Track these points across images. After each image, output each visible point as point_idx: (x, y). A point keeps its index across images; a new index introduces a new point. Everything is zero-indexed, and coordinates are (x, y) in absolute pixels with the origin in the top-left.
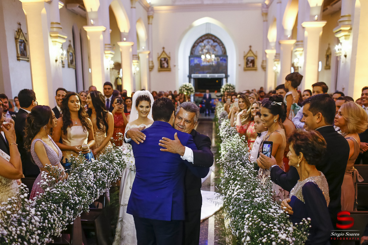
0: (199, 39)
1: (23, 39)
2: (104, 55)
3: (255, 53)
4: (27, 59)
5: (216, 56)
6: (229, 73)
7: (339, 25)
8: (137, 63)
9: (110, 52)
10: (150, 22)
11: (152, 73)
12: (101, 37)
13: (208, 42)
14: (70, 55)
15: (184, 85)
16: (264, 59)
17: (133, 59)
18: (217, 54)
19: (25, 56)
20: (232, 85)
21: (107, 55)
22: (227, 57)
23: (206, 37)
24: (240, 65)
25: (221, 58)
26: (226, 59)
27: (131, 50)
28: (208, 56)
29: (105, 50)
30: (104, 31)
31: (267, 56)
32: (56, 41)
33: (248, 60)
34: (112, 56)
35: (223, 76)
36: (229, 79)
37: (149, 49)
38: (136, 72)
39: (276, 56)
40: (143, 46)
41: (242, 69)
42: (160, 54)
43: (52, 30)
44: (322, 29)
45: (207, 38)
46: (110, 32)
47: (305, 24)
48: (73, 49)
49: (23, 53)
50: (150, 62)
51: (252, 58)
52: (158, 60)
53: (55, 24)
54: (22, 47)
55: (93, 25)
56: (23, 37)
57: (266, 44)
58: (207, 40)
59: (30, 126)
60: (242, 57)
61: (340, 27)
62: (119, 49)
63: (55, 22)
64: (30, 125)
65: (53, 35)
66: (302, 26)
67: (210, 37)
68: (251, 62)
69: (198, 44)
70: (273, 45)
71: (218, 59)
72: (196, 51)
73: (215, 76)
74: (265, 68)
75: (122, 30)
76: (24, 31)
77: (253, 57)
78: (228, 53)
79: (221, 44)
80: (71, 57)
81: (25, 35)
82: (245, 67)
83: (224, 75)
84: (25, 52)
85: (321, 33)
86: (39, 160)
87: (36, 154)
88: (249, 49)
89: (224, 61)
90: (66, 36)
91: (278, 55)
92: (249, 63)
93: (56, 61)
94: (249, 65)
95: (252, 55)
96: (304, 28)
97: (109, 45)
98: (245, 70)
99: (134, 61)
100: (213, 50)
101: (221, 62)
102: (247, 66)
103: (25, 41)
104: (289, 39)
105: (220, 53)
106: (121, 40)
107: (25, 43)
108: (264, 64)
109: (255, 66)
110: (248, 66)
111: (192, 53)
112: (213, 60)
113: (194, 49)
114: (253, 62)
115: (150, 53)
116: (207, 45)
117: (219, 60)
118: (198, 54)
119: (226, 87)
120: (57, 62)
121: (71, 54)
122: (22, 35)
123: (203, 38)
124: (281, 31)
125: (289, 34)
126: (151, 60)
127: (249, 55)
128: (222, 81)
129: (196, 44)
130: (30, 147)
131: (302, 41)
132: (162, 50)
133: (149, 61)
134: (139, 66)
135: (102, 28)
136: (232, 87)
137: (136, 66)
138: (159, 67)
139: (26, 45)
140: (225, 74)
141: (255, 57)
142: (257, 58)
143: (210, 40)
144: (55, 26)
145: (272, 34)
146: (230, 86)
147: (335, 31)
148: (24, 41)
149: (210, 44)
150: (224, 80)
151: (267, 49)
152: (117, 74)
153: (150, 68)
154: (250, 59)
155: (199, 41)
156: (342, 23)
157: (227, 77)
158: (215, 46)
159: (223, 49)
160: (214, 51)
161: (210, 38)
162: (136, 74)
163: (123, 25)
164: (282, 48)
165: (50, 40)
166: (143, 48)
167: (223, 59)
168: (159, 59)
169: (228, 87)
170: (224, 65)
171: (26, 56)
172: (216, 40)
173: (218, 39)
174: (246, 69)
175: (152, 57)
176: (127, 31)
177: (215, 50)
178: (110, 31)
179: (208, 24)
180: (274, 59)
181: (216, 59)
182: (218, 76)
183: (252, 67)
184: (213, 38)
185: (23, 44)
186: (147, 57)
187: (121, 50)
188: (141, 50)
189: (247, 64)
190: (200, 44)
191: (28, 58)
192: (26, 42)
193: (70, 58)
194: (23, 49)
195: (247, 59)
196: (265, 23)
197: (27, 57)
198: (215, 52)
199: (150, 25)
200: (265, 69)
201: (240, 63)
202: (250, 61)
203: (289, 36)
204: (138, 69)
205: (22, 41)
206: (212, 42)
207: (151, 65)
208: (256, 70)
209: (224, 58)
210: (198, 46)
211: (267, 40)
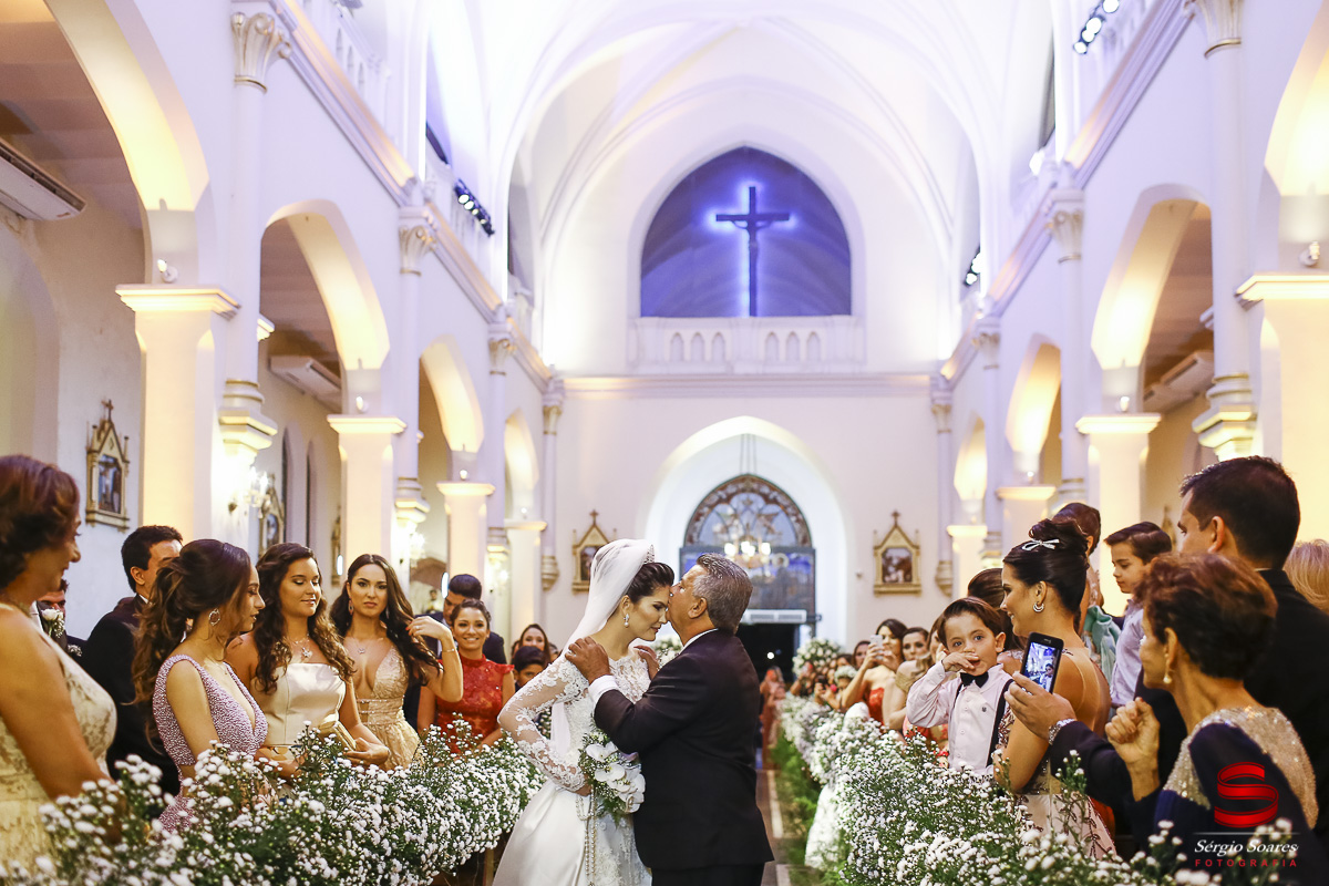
0: (714, 491)
1: (115, 453)
2: (394, 514)
3: (911, 536)
4: (119, 523)
5: (775, 550)
6: (820, 609)
7: (1213, 407)
8: (502, 557)
9: (414, 504)
10: (551, 428)
11: (551, 597)
12: (388, 453)
13: (748, 504)
14: (268, 523)
15: (663, 643)
16: (946, 557)
17: (489, 543)
18: (776, 543)
19: (113, 510)
20: (831, 644)
21: (402, 514)
22: (813, 553)
23: (741, 486)
24: (859, 576)
25: (794, 556)
26: (811, 561)
27: (483, 510)
28: (748, 548)
29: (397, 497)
30: (399, 435)
31: (956, 547)
32: (239, 442)
33: (888, 561)
34: (421, 518)
35: (800, 617)
36: (820, 627)
37: (542, 517)
38: (496, 585)
39: (986, 541)
40: (524, 502)
41: (870, 589)
42: (580, 535)
43: (227, 402)
44: (1146, 441)
45: (743, 491)
46: (418, 441)
47: (1086, 424)
48: (281, 504)
49: (109, 500)
50: (546, 560)
51: (903, 554)
52: (575, 554)
53: (242, 385)
54: (109, 481)
55: (360, 413)
56: (116, 449)
57: (951, 505)
58: (743, 496)
59: (164, 598)
60: (870, 551)
61: (1217, 412)
62: (443, 508)
63: (239, 380)
64: (164, 595)
65: (228, 420)
66: (1077, 429)
67: (755, 486)
68: (898, 567)
69: (712, 507)
70: (973, 509)
71: (782, 560)
72: (704, 532)
73: (772, 617)
74: (950, 586)
75: (455, 445)
76: (121, 429)
77: (905, 548)
78: (818, 541)
79: (790, 510)
80: (273, 531)
81: (122, 442)
82: (880, 582)
83: (803, 614)
84: (116, 496)
85: (1144, 453)
86: (182, 734)
87: (172, 711)
88: (891, 521)
89: (801, 568)
90: (272, 427)
91: (992, 537)
92: (891, 569)
93: (232, 507)
94: (893, 577)
95: (903, 542)
96: (1083, 435)
97: (415, 480)
98: (878, 593)
99: (491, 548)
100: (765, 529)
101: (792, 572)
102: (884, 580)
103: (120, 461)
104: (1031, 484)
105: (789, 540)
106: (450, 477)
107: (119, 469)
108: (946, 574)
109: (914, 582)
110: (887, 579)
111: (689, 538)
112: (765, 560)
113: (698, 524)
114: (906, 566)
115: (546, 527)
116: (743, 513)
117: (786, 563)
118: (712, 543)
119: (813, 651)
120: (235, 512)
121: (272, 521)
122: (114, 440)
123: (731, 489)
124: (1003, 456)
125: (1030, 466)
126: (548, 552)
127: (890, 543)
128: (796, 635)
129: (706, 510)
130: (154, 683)
131: (1081, 480)
132: (590, 521)
133: (542, 557)
134: (508, 566)
135: (396, 425)
136: (833, 651)
137: (498, 565)
138: (575, 578)
139: (123, 474)
140: (808, 611)
141: (914, 551)
142: (918, 554)
143: (753, 497)
144: (240, 390)
145: (972, 474)
146: (825, 646)
147: (1198, 426)
148: (115, 460)
149: (754, 508)
150: (804, 630)
151: (952, 522)
152: (428, 597)
153: (543, 580)
154: (897, 555)
155: (715, 498)
156: (1219, 400)
157: (812, 621)
158: (770, 518)
159: (797, 526)
160: (767, 533)
161: (753, 491)
162: (495, 593)
163: (462, 429)
164: (1006, 513)
165: (218, 435)
166: (524, 511)
167: (797, 558)
168: (579, 550)
169: (820, 653)
170: (803, 579)
171: (119, 512)
172: (774, 494)
173: (782, 492)
174: (883, 589)
175: (553, 544)
176: (473, 447)
177: (770, 530)
178: (420, 435)
179: (747, 440)
180: (981, 552)
181: (775, 558)
182: (781, 617)
183: (902, 585)
184: (766, 490)
185: (111, 472)
186: (538, 541)
187: (448, 509)
188: (515, 518)
189: (885, 572)
190: (720, 508)
191: (125, 519)
192: (122, 465)
193: (268, 532)
194: (110, 488)
195: (884, 555)
196: (944, 436)
197: (122, 515)
198: (770, 537)
199: (550, 438)
200: (948, 591)
201: (859, 571)
202: (895, 562)
203: (1030, 475)
204: (504, 576)
205: (111, 461)
206: (760, 502)
207: (548, 569)
208: (916, 593)
209: (803, 557)
210: (713, 516)
211: (953, 493)
